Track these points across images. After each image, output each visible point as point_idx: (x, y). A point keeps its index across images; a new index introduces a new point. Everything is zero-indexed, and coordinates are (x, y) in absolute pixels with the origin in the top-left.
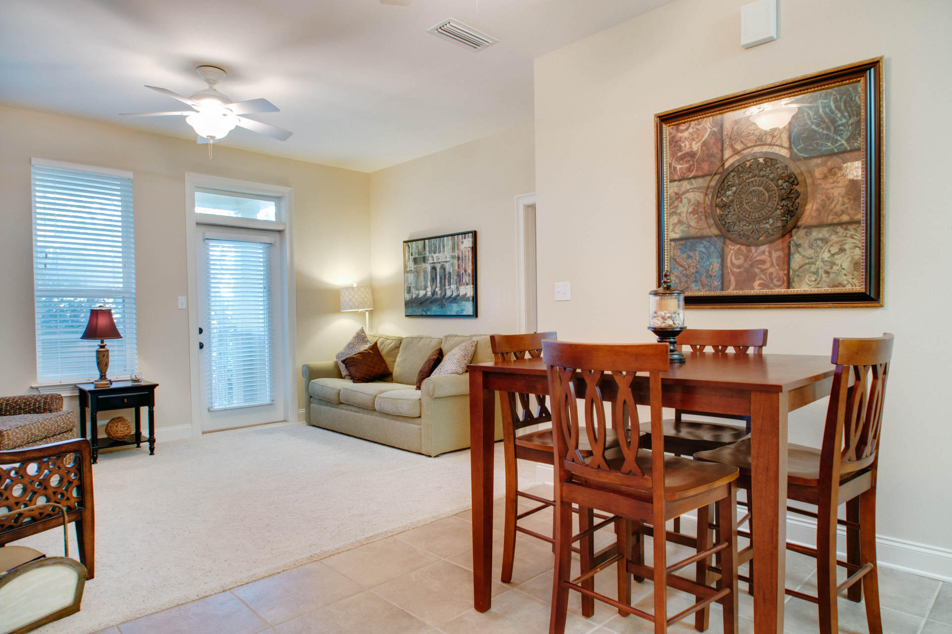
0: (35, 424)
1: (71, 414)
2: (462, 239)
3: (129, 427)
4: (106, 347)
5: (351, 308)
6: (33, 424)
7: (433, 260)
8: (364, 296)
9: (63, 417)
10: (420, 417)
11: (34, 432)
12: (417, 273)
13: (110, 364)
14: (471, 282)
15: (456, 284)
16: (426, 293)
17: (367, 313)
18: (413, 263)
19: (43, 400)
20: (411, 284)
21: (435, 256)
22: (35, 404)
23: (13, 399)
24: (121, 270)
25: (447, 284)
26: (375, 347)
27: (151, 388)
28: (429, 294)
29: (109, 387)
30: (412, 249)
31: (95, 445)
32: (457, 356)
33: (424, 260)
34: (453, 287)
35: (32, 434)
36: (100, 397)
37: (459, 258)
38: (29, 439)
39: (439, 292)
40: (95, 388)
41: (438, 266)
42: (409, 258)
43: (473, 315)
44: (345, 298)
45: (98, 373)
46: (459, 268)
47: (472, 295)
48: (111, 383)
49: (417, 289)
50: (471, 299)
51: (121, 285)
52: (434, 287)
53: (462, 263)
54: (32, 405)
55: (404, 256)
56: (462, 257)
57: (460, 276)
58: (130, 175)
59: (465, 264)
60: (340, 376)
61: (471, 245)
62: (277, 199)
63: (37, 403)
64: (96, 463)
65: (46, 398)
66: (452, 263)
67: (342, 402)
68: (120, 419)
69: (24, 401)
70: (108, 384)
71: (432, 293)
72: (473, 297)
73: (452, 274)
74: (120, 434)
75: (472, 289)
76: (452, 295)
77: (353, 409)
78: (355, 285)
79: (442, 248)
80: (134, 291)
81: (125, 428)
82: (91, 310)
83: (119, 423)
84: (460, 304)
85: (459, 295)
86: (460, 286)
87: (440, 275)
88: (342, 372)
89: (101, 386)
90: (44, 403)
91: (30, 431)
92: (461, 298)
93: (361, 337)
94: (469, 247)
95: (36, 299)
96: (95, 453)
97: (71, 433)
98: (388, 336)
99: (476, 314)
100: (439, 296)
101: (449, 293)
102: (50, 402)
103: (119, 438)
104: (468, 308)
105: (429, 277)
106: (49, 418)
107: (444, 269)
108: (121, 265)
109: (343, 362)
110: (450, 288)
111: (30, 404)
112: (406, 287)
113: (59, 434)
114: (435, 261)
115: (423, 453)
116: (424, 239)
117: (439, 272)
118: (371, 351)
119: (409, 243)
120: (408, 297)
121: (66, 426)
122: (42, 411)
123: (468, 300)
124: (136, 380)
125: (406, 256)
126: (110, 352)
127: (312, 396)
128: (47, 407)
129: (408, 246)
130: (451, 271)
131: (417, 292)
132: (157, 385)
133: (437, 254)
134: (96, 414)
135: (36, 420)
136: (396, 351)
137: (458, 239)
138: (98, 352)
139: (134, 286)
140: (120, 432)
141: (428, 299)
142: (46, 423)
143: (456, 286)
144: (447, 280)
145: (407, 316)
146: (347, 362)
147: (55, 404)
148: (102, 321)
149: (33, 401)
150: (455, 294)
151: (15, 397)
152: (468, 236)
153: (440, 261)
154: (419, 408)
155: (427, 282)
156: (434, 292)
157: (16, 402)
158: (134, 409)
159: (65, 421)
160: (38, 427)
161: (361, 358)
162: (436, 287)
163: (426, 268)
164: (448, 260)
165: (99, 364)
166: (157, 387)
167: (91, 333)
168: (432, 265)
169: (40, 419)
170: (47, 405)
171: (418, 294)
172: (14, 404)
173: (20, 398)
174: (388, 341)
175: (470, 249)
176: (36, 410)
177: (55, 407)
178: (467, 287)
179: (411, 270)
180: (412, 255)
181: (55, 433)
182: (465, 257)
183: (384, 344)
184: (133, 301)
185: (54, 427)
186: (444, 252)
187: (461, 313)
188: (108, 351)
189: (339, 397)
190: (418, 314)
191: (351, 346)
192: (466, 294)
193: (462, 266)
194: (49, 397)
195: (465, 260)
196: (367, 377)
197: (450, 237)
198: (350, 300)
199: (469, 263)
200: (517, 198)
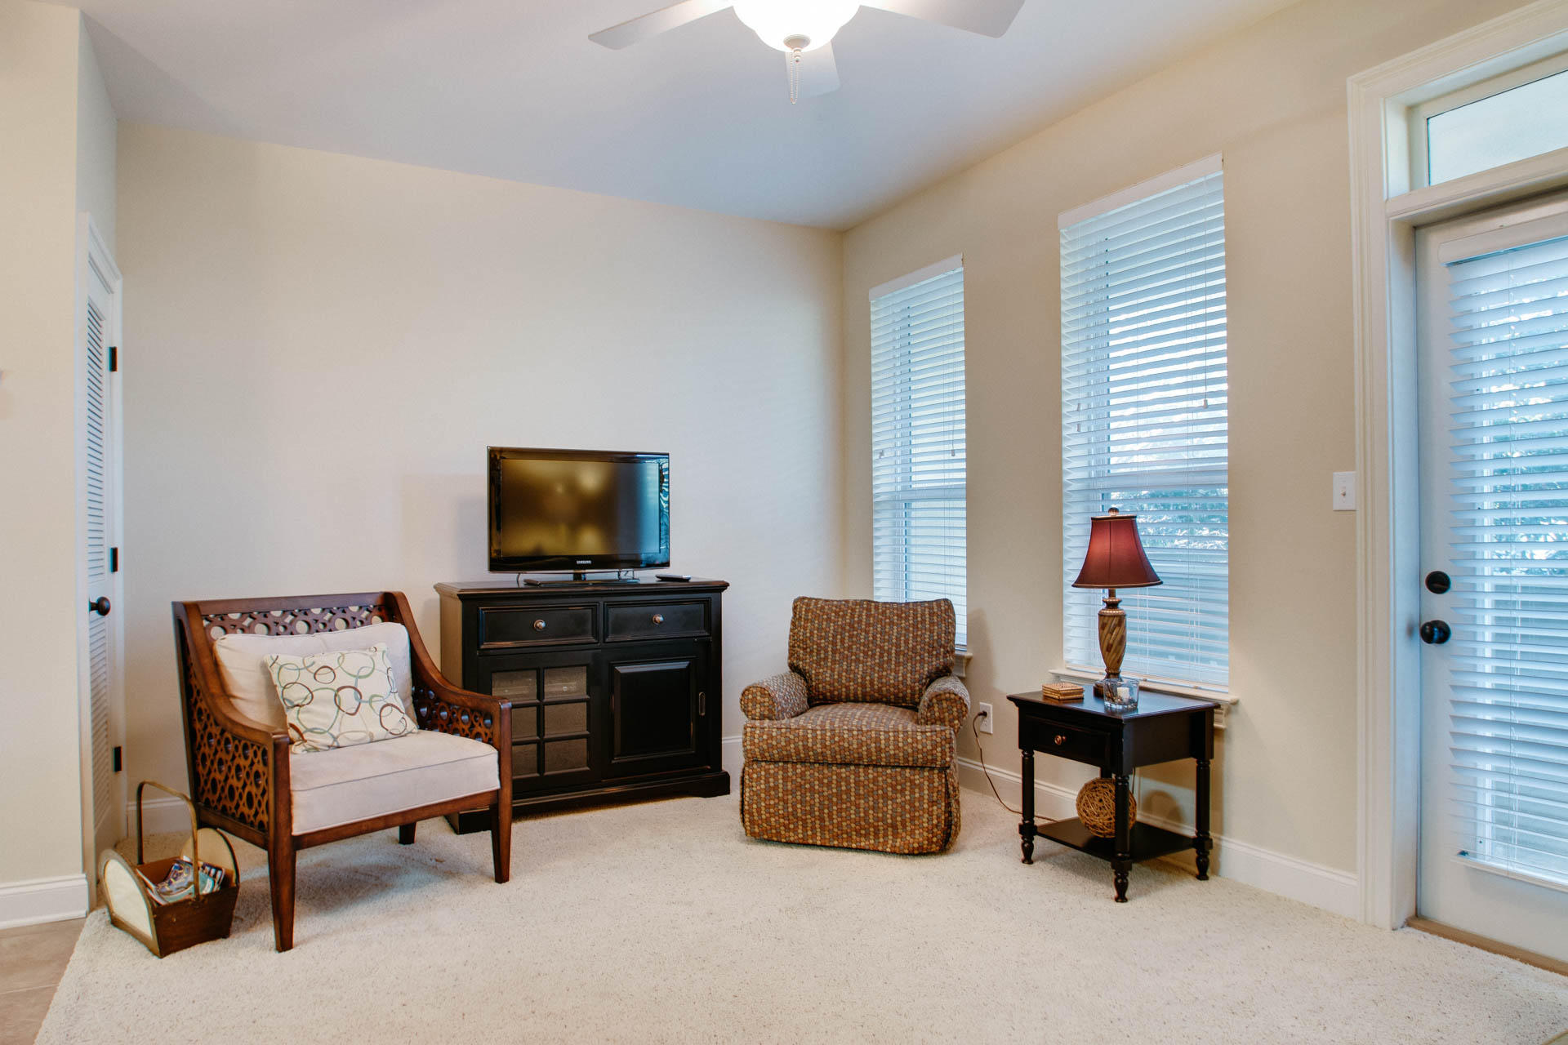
4: (1120, 606)
82: (1092, 519)
138: (1103, 615)
167: (1092, 574)
188: (1124, 615)
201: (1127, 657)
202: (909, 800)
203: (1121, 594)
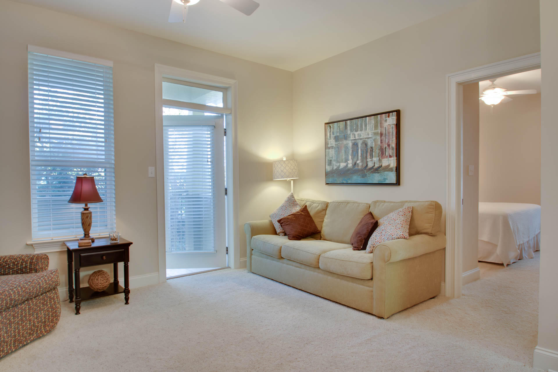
0: (15, 289)
1: (54, 273)
2: (386, 117)
3: (107, 279)
4: (89, 209)
5: (282, 177)
6: (12, 290)
7: (355, 137)
8: (293, 168)
9: (46, 278)
10: (372, 279)
11: (13, 297)
12: (338, 149)
13: (93, 224)
14: (395, 154)
15: (379, 156)
16: (347, 165)
17: (292, 182)
18: (334, 140)
19: (30, 260)
20: (332, 158)
21: (356, 133)
22: (22, 264)
23: (4, 259)
24: (103, 144)
25: (369, 157)
26: (305, 209)
27: (126, 246)
28: (350, 165)
29: (91, 245)
30: (333, 129)
31: (78, 297)
32: (398, 221)
33: (346, 138)
34: (375, 159)
35: (11, 300)
36: (82, 255)
37: (381, 135)
38: (8, 305)
39: (360, 164)
40: (79, 247)
41: (360, 143)
42: (330, 137)
43: (396, 183)
44: (277, 169)
45: (83, 232)
46: (381, 143)
47: (395, 165)
48: (93, 241)
49: (338, 162)
50: (394, 169)
51: (103, 157)
52: (355, 160)
53: (386, 138)
54: (20, 265)
55: (326, 135)
56: (385, 133)
57: (383, 149)
58: (111, 64)
59: (388, 140)
60: (275, 233)
61: (395, 122)
62: (224, 90)
63: (24, 263)
64: (79, 313)
65: (32, 259)
66: (375, 139)
67: (283, 257)
68: (100, 272)
69: (13, 260)
70: (90, 243)
71: (353, 165)
72: (397, 167)
73: (374, 148)
74: (100, 286)
75: (395, 161)
76: (373, 166)
77: (294, 264)
78: (285, 159)
79: (364, 127)
80: (113, 162)
81: (105, 281)
82: (77, 177)
83: (99, 277)
84: (382, 174)
85: (381, 166)
86: (382, 158)
87: (361, 150)
88: (277, 230)
89: (83, 245)
90: (30, 263)
91: (9, 297)
92: (383, 169)
93: (291, 201)
94: (393, 124)
95: (31, 168)
96: (78, 304)
97: (54, 292)
98: (313, 201)
99: (398, 183)
100: (360, 168)
101: (370, 165)
102: (36, 263)
103: (99, 290)
104: (392, 177)
105: (351, 152)
106: (31, 280)
107: (366, 145)
108: (103, 140)
109: (279, 221)
110: (372, 160)
111: (18, 263)
112: (327, 161)
113: (42, 294)
114: (357, 138)
115: (374, 313)
116: (346, 120)
117: (361, 147)
118: (302, 213)
119: (331, 125)
120: (329, 168)
121: (48, 286)
122: (28, 270)
123: (391, 170)
124: (113, 239)
125: (327, 135)
126: (92, 213)
127: (253, 249)
128: (33, 267)
129: (330, 126)
130: (374, 146)
131: (338, 164)
132: (132, 243)
133: (359, 132)
134: (79, 269)
135: (17, 284)
136: (323, 213)
137: (381, 118)
138: (83, 214)
139: (113, 158)
140: (100, 285)
141: (349, 170)
142: (27, 286)
143: (378, 158)
144: (368, 154)
145: (327, 184)
146: (282, 222)
147: (40, 264)
148: (86, 187)
149: (21, 261)
150: (377, 166)
151: (6, 257)
152: (392, 114)
153: (362, 137)
154: (370, 271)
155: (348, 156)
156: (355, 164)
157: (6, 261)
158: (113, 264)
159: (48, 282)
160: (19, 292)
161: (294, 218)
162: (358, 160)
163: (347, 144)
164: (370, 136)
165: (83, 224)
166: (131, 245)
167: (76, 198)
168: (353, 141)
169: (22, 283)
170: (33, 265)
171: (340, 166)
172: (4, 264)
173: (11, 257)
174: (315, 204)
175: (394, 126)
176: (22, 271)
177: (41, 266)
178: (390, 159)
179: (332, 147)
180: (333, 134)
181: (38, 294)
182: (389, 133)
183: (311, 207)
184: (113, 170)
185: (35, 289)
186: (366, 129)
187: (384, 182)
188: (91, 213)
189: (280, 252)
190: (339, 182)
191: (283, 208)
192: (389, 165)
193: (385, 141)
194: (35, 257)
195: (389, 136)
196: (301, 235)
197: (373, 117)
198: (282, 171)
199: (393, 137)
200: (449, 77)
201: (92, 228)
202: (50, 306)
203: (89, 205)
